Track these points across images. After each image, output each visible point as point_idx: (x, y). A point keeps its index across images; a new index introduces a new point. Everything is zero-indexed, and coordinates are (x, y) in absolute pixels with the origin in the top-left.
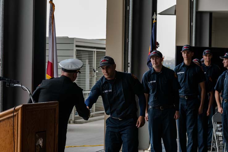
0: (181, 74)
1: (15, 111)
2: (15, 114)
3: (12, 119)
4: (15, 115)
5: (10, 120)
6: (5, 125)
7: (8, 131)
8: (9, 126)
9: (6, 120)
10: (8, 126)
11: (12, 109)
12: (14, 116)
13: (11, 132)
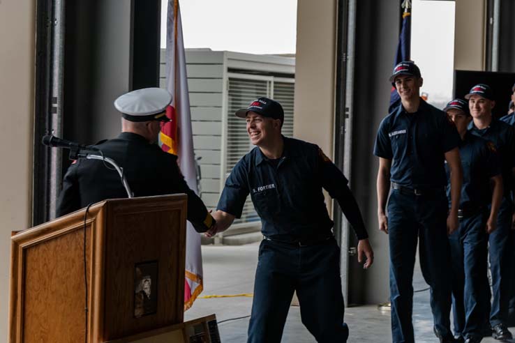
0: (399, 135)
1: (89, 214)
2: (88, 221)
3: (82, 233)
4: (89, 225)
5: (77, 236)
6: (67, 247)
7: (73, 261)
8: (76, 249)
9: (68, 236)
10: (73, 248)
11: (83, 211)
12: (86, 227)
13: (79, 262)
